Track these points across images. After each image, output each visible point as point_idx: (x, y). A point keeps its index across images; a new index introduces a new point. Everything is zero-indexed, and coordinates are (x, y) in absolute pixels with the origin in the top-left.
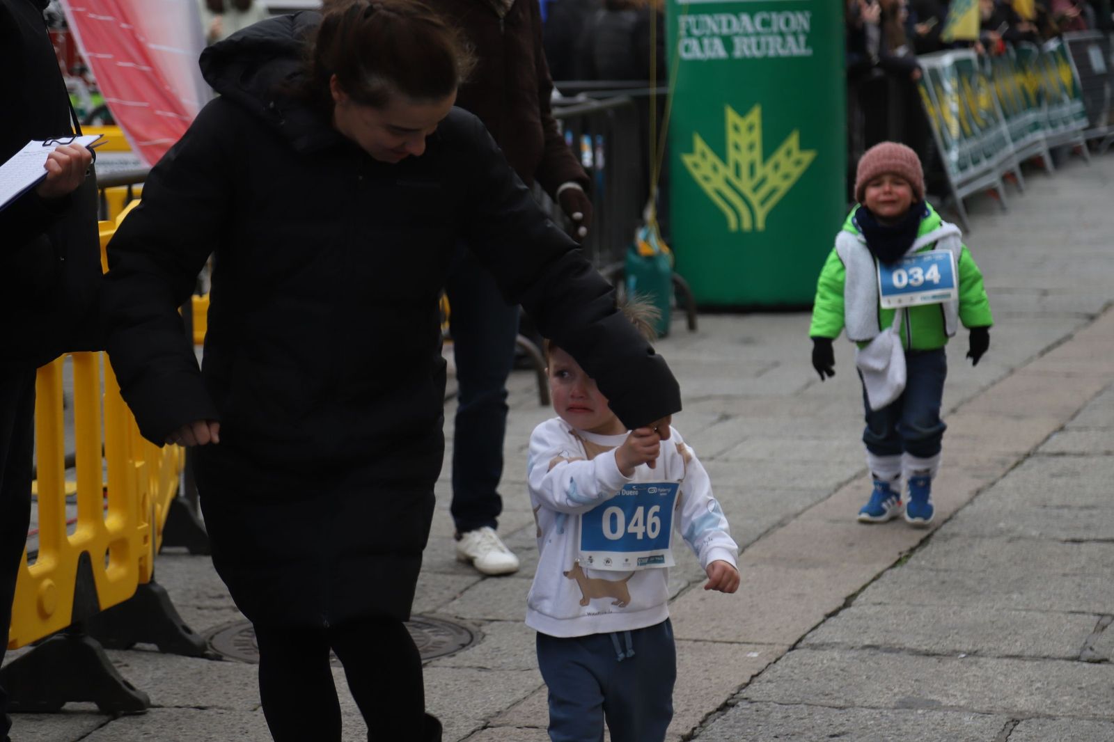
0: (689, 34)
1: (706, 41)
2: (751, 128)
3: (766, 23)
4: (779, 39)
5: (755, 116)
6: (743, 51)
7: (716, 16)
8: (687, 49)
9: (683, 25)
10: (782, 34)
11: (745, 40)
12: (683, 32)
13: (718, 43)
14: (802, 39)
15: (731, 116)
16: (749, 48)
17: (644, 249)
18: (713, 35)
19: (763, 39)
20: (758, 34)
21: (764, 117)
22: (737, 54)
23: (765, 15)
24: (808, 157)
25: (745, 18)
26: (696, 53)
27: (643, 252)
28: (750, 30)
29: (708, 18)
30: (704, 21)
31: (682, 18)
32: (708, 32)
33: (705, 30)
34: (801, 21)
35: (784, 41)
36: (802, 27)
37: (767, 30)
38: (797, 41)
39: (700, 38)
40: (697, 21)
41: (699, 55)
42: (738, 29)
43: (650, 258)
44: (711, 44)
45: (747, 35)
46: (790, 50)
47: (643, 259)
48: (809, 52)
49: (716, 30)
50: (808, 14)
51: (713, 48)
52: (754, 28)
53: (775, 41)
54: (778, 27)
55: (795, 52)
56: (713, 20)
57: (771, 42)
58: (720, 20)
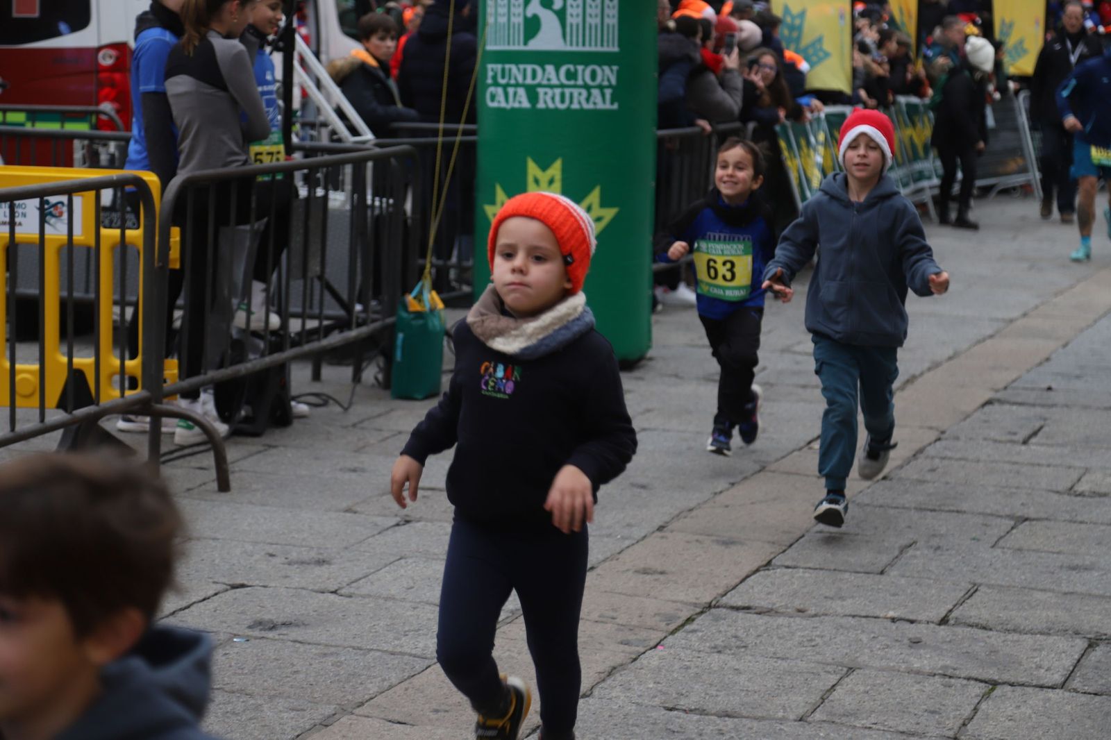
0: (496, 84)
1: (511, 90)
2: (551, 182)
3: (571, 75)
4: (584, 93)
5: (556, 169)
6: (545, 102)
7: (522, 67)
8: (493, 98)
9: (490, 74)
10: (587, 87)
11: (548, 90)
12: (489, 81)
13: (521, 91)
14: (608, 92)
15: (532, 169)
16: (553, 99)
17: (414, 306)
18: (517, 85)
19: (567, 91)
20: (562, 86)
21: (564, 170)
22: (541, 105)
23: (571, 67)
24: (609, 214)
25: (550, 69)
26: (500, 102)
27: (411, 309)
28: (554, 81)
29: (513, 67)
30: (510, 70)
31: (490, 66)
32: (513, 82)
33: (510, 79)
34: (608, 74)
35: (589, 95)
36: (609, 80)
37: (572, 83)
38: (603, 95)
39: (505, 87)
40: (503, 70)
41: (503, 105)
42: (542, 79)
43: (419, 315)
44: (515, 94)
45: (552, 87)
46: (595, 103)
47: (412, 316)
48: (615, 106)
49: (520, 79)
50: (615, 68)
51: (517, 98)
52: (559, 79)
53: (580, 94)
54: (584, 80)
55: (600, 106)
56: (519, 69)
57: (576, 95)
58: (525, 70)
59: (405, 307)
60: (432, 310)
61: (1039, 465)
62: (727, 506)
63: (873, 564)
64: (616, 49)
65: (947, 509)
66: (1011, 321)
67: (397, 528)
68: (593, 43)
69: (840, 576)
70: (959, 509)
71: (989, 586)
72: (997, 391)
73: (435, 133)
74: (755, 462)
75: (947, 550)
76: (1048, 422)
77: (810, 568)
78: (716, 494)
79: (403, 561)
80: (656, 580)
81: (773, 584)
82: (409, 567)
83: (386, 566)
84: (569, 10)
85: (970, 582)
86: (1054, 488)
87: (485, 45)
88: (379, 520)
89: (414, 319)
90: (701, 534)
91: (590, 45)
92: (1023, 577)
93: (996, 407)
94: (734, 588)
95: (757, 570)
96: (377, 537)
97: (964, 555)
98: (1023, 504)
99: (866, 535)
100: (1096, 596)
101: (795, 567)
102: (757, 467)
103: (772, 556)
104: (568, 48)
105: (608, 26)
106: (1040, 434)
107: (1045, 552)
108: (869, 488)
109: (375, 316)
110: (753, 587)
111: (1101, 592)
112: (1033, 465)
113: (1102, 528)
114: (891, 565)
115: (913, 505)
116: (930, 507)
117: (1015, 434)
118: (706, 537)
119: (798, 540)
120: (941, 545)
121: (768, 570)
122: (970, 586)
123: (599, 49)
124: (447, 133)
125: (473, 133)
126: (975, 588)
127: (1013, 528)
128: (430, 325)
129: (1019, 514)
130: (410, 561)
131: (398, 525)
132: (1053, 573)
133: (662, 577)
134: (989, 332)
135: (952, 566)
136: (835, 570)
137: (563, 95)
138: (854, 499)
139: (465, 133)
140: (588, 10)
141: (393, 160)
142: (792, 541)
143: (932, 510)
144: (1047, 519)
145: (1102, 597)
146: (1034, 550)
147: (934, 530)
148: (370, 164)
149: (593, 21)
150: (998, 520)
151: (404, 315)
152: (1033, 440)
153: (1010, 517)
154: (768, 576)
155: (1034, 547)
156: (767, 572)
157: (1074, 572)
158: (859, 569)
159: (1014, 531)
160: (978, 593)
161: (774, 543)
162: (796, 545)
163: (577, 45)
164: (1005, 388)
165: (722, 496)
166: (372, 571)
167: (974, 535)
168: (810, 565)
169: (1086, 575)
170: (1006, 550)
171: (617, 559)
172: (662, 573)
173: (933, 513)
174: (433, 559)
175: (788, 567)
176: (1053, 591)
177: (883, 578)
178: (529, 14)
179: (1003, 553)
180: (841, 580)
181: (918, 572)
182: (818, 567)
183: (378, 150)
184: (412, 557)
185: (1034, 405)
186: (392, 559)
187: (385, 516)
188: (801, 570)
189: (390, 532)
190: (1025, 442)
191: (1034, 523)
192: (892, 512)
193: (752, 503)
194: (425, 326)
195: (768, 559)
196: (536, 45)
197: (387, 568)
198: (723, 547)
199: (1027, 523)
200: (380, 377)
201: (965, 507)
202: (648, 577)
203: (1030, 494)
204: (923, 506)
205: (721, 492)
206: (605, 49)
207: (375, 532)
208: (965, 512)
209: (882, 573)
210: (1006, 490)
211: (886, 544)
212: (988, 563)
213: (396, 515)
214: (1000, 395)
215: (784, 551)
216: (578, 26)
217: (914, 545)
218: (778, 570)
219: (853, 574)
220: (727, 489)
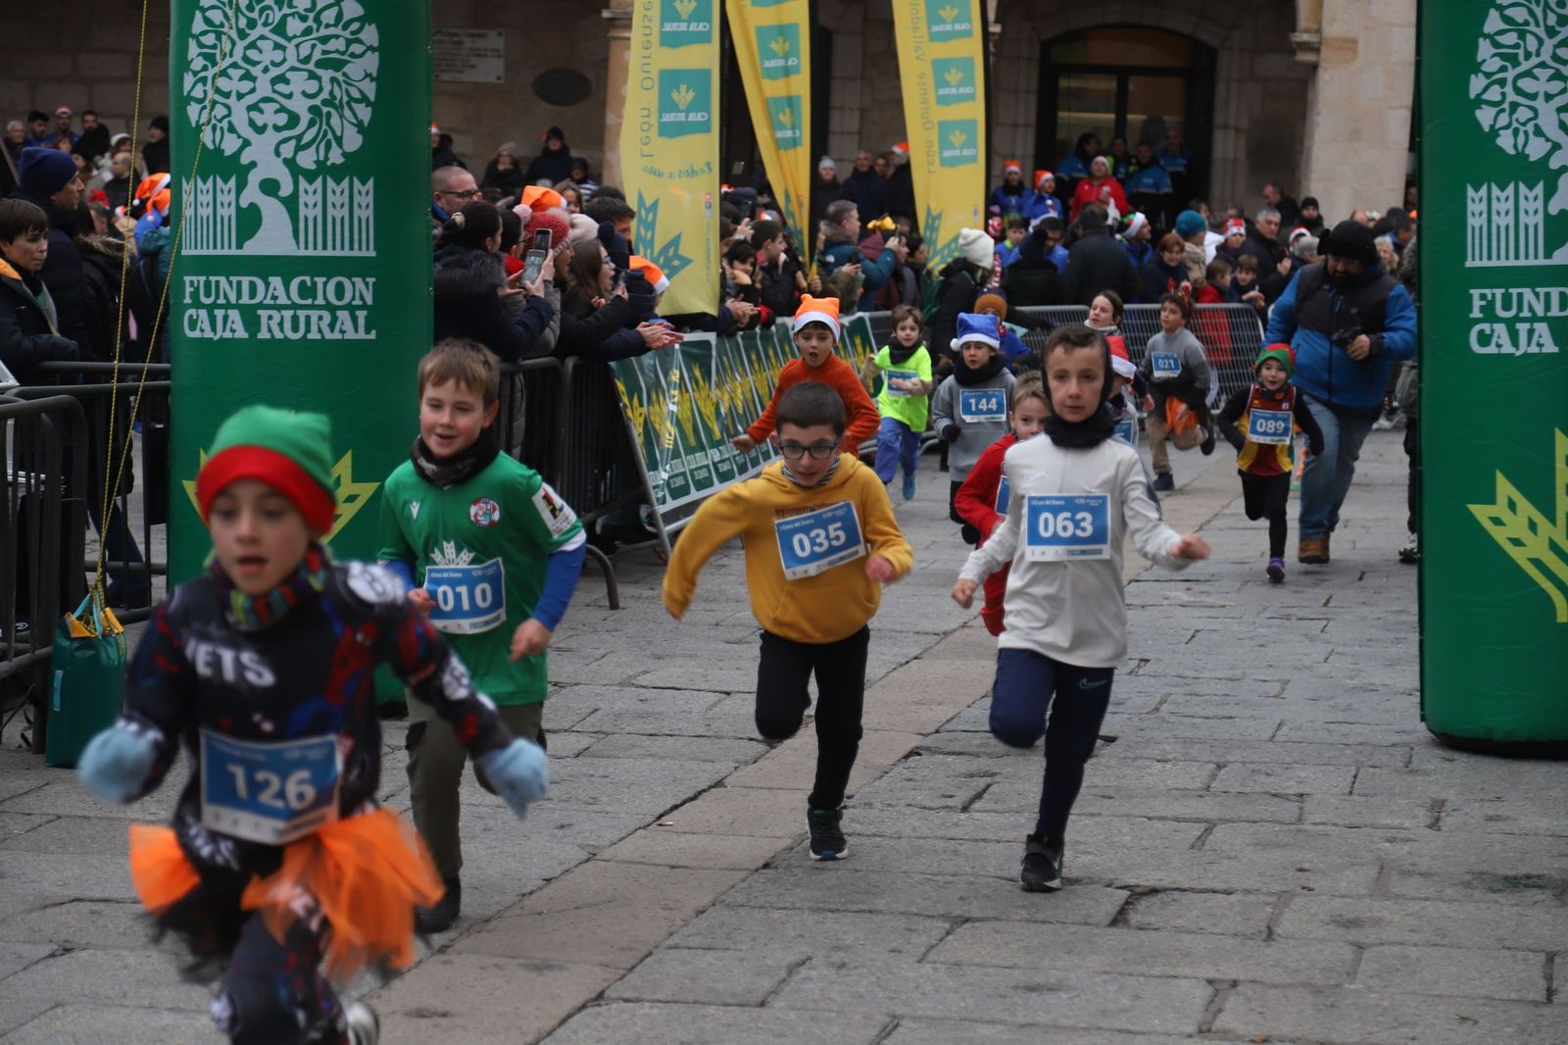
0: (197, 305)
1: (219, 313)
3: (307, 291)
4: (327, 316)
6: (270, 330)
7: (235, 279)
8: (193, 324)
9: (189, 290)
10: (331, 309)
11: (273, 313)
12: (188, 300)
13: (234, 315)
14: (361, 315)
16: (281, 325)
17: (79, 630)
18: (228, 306)
19: (302, 314)
20: (294, 306)
22: (264, 335)
23: (308, 279)
24: (365, 491)
25: (276, 281)
26: (203, 331)
27: (73, 635)
28: (283, 300)
29: (223, 280)
30: (217, 283)
31: (187, 279)
32: (222, 301)
33: (217, 297)
34: (361, 289)
35: (334, 319)
36: (362, 298)
37: (309, 301)
38: (354, 320)
39: (211, 308)
40: (208, 284)
41: (208, 334)
42: (265, 298)
43: (86, 643)
44: (226, 318)
45: (279, 308)
46: (342, 332)
47: (76, 645)
48: (373, 335)
49: (233, 299)
50: (371, 280)
51: (229, 324)
52: (289, 298)
53: (320, 318)
54: (325, 298)
55: (350, 335)
56: (230, 283)
57: (314, 319)
58: (239, 283)
59: (66, 632)
60: (106, 635)
61: (984, 840)
62: (540, 914)
63: (749, 992)
64: (372, 253)
65: (855, 908)
66: (946, 634)
67: (51, 961)
68: (338, 246)
69: (703, 1010)
70: (873, 908)
71: (914, 1019)
72: (926, 735)
73: (108, 374)
74: (581, 847)
75: (856, 968)
76: (997, 778)
77: (659, 1001)
78: (524, 895)
79: (59, 1010)
80: (435, 1026)
81: (606, 1026)
82: (69, 1019)
83: (34, 1017)
84: (303, 198)
85: (887, 1015)
86: (1006, 874)
87: (180, 248)
88: (25, 950)
89: (77, 649)
90: (502, 956)
91: (334, 248)
92: (962, 1004)
93: (925, 758)
94: (549, 1034)
95: (584, 1007)
96: (21, 975)
97: (879, 974)
98: (961, 898)
99: (740, 950)
100: (1064, 1028)
101: (637, 1000)
102: (584, 855)
103: (605, 985)
104: (302, 252)
105: (360, 220)
106: (986, 796)
107: (993, 966)
108: (743, 881)
109: (21, 646)
110: (576, 1032)
111: (1072, 1022)
112: (976, 840)
113: (1073, 929)
114: (775, 992)
115: (808, 904)
116: (832, 906)
117: (951, 797)
118: (510, 960)
119: (642, 961)
120: (846, 960)
121: (599, 1005)
122: (888, 1020)
123: (347, 253)
124: (123, 374)
125: (166, 374)
126: (896, 1022)
127: (948, 933)
128: (103, 655)
129: (957, 912)
130: (70, 1009)
131: (53, 955)
132: (1003, 997)
133: (444, 1022)
134: (916, 651)
135: (862, 990)
136: (695, 1003)
137: (295, 320)
138: (723, 897)
139: (153, 375)
140: (330, 198)
141: (43, 415)
142: (633, 962)
143: (833, 911)
144: (996, 919)
145: (1073, 1029)
146: (978, 965)
147: (837, 939)
148: (11, 422)
149: (338, 213)
150: (928, 922)
151: (65, 643)
152: (977, 805)
153: (944, 917)
154: (599, 1014)
155: (977, 960)
156: (598, 1008)
157: (1034, 995)
158: (729, 1001)
159: (950, 938)
160: (900, 1030)
161: (607, 966)
162: (639, 968)
163: (315, 248)
164: (937, 732)
165: (534, 897)
166: (13, 1025)
167: (893, 945)
168: (660, 996)
169: (1051, 998)
170: (938, 966)
171: (379, 997)
172: (444, 1015)
173: (835, 915)
174: (105, 1005)
175: (627, 1000)
176: (1004, 1022)
177: (765, 1012)
178: (244, 204)
179: (935, 969)
180: (703, 1016)
181: (814, 1001)
182: (670, 998)
183: (23, 402)
184: (73, 1004)
185: (977, 755)
186: (43, 1008)
187: (34, 943)
188: (647, 1004)
189: (40, 967)
190: (965, 809)
191: (978, 924)
192: (776, 915)
193: (576, 908)
194: (96, 658)
195: (599, 989)
196: (253, 247)
197: (36, 1021)
198: (534, 975)
199: (967, 925)
200: (29, 734)
201: (880, 904)
202: (423, 1022)
203: (972, 883)
204: (820, 905)
205: (531, 893)
206: (356, 253)
207: (19, 967)
208: (881, 911)
209: (762, 1004)
210: (938, 878)
211: (769, 962)
212: (913, 985)
213: (51, 941)
214: (928, 742)
215: (623, 977)
216: (315, 219)
217: (807, 963)
218: (614, 1005)
219: (722, 1008)
220: (541, 889)
